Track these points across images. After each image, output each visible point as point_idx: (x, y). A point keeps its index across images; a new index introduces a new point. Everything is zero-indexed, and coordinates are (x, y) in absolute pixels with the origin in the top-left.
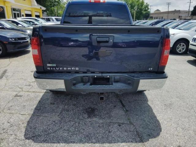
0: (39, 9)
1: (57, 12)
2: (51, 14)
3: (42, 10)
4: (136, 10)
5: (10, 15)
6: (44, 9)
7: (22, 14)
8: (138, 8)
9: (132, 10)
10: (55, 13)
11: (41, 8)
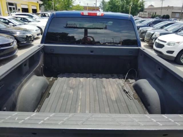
0: (36, 3)
1: (54, 6)
2: (48, 7)
3: (40, 4)
4: (131, 6)
5: (5, 9)
6: (41, 3)
7: (18, 8)
8: (133, 4)
9: (128, 5)
10: (53, 6)
11: (38, 2)
